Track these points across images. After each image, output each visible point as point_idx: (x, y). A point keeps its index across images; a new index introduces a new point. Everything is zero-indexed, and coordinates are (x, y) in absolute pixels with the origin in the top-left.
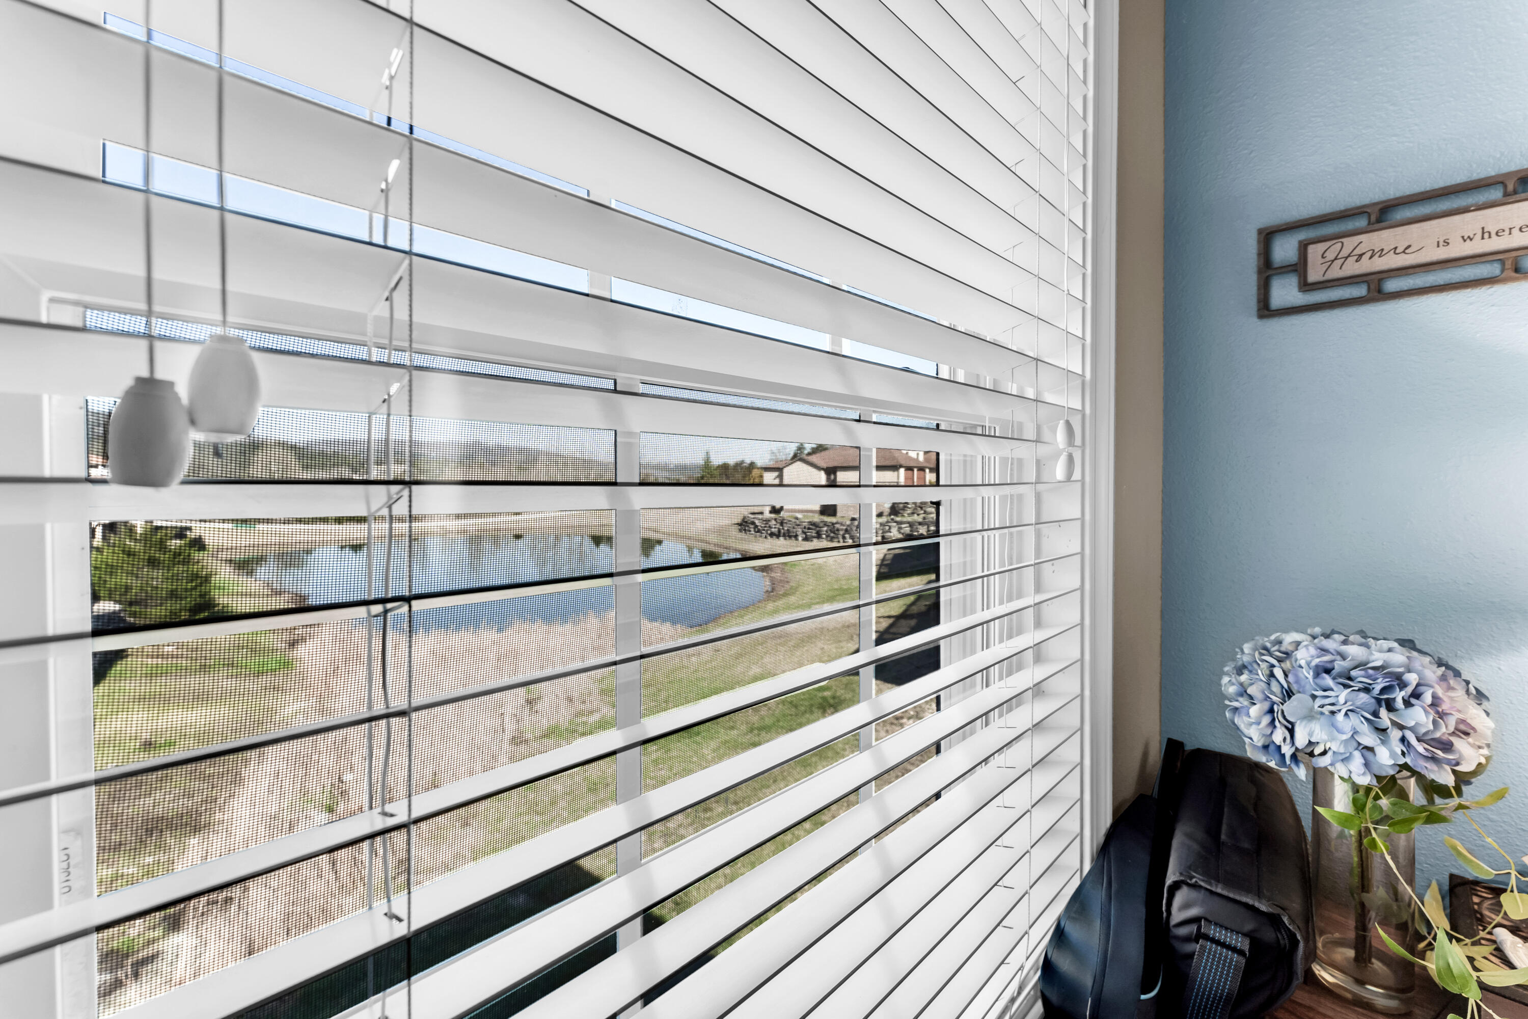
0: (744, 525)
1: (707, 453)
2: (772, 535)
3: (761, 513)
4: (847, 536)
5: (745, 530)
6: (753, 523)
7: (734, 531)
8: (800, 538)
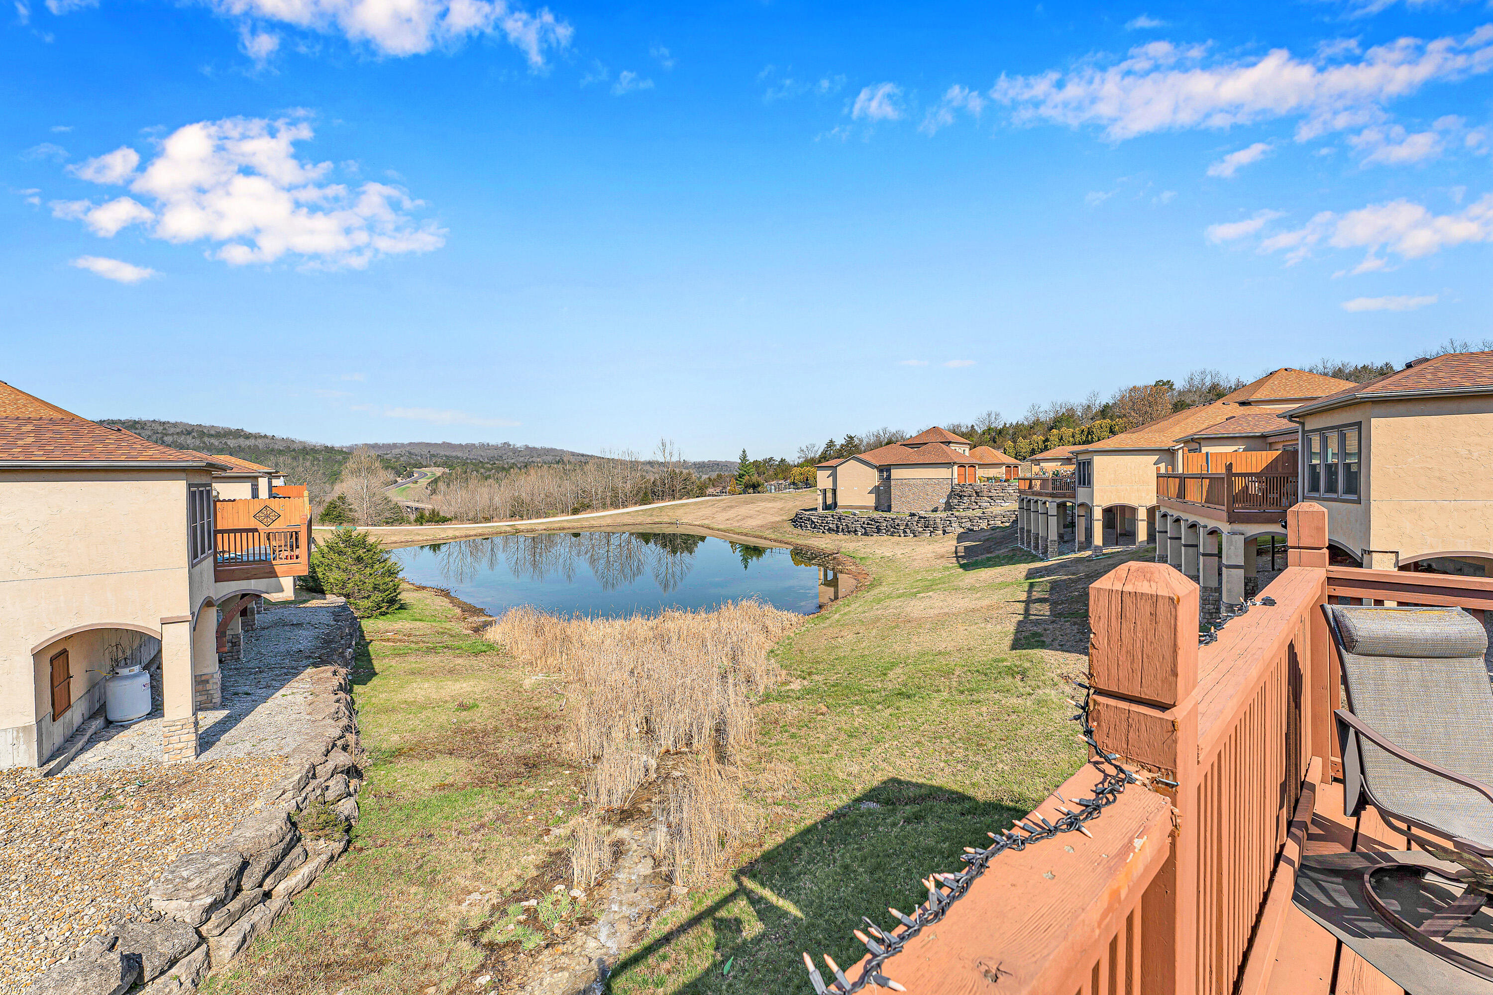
0: (797, 521)
1: (744, 452)
2: (830, 530)
3: (816, 509)
4: (908, 531)
5: (801, 526)
6: (809, 519)
7: (789, 527)
8: (860, 534)
